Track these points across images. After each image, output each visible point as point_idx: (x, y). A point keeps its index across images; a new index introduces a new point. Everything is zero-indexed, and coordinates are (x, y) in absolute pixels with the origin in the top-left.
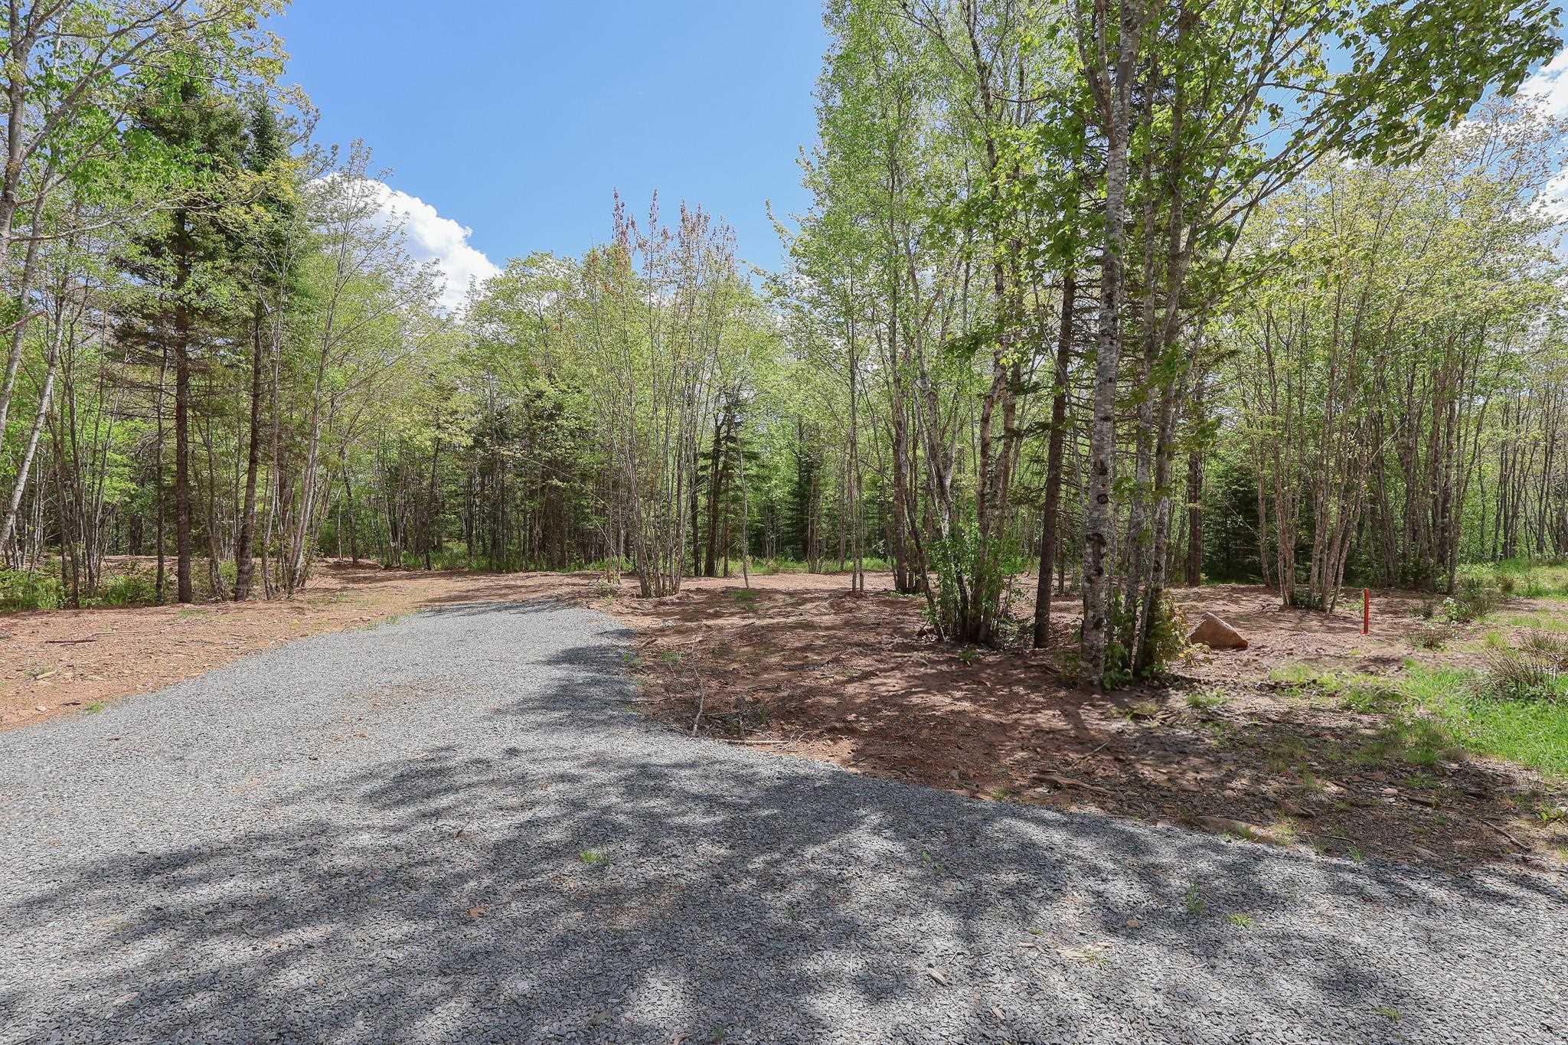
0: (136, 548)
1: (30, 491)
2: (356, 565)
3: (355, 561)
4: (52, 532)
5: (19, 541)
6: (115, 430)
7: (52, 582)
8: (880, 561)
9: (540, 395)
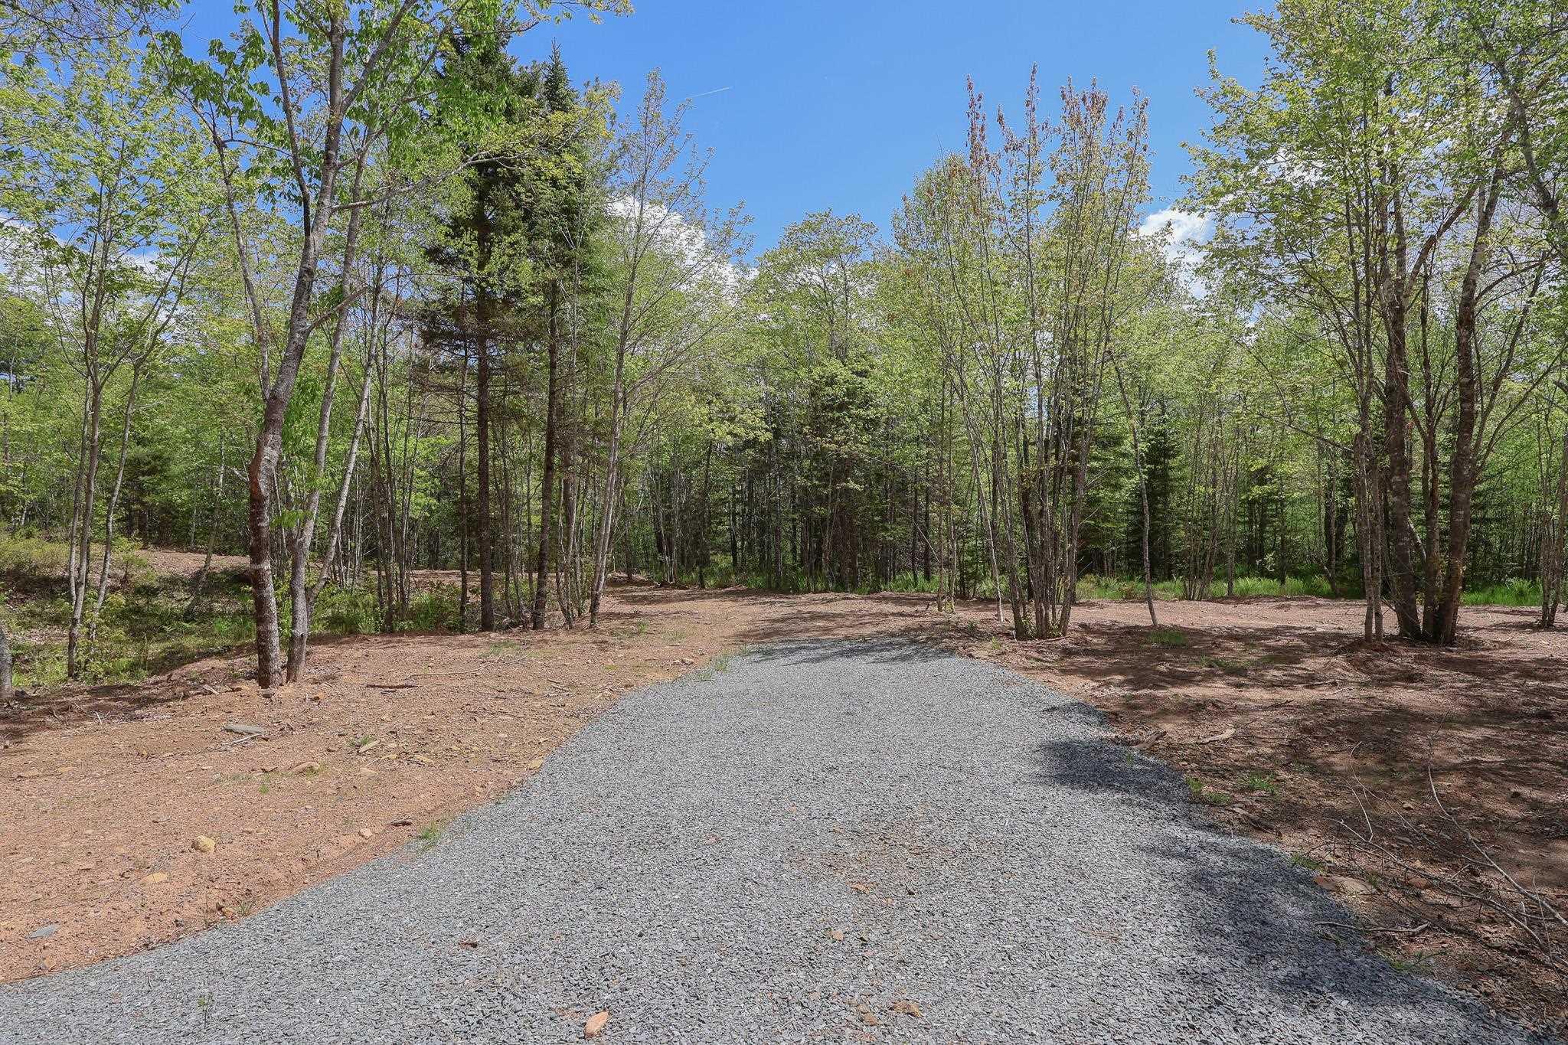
0: (434, 563)
1: (351, 509)
2: (630, 581)
3: (630, 577)
4: (370, 548)
5: (344, 556)
6: (420, 446)
7: (370, 598)
8: (1275, 583)
9: (831, 381)
